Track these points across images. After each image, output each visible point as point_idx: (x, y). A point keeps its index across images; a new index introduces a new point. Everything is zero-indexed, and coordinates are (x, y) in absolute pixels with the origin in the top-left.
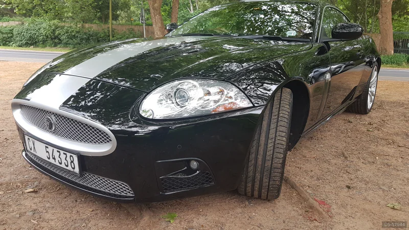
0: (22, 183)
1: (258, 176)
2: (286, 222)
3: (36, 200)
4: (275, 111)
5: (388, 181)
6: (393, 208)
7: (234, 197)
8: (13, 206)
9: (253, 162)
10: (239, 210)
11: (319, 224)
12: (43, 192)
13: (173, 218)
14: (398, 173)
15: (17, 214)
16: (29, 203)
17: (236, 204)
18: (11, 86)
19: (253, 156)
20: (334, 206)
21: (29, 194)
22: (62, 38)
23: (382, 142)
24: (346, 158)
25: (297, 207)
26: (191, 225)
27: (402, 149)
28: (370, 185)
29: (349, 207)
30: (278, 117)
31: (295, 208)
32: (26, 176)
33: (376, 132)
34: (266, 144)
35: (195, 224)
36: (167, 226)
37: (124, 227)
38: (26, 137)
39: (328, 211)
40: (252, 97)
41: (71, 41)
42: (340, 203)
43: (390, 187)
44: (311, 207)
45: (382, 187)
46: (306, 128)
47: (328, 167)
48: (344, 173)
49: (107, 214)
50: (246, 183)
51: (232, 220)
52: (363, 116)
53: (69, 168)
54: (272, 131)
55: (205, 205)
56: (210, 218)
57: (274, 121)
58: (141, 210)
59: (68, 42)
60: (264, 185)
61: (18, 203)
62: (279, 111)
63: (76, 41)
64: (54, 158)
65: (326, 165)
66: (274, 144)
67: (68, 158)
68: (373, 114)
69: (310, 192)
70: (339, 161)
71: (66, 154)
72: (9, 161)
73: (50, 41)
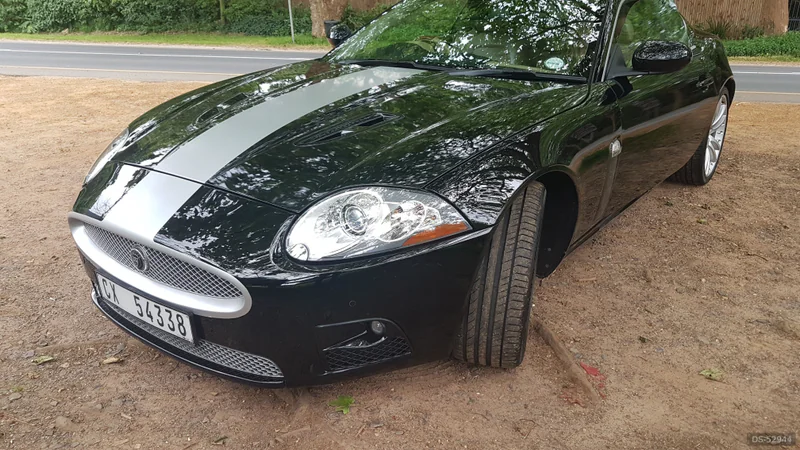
0: (96, 346)
1: (484, 336)
2: (529, 407)
3: (123, 377)
4: (512, 230)
5: (714, 325)
6: (710, 378)
7: (448, 363)
8: (89, 389)
9: (475, 315)
10: (455, 387)
11: (582, 410)
12: (133, 362)
13: (347, 406)
14: (734, 310)
15: (97, 403)
16: (115, 383)
17: (451, 377)
18: (42, 135)
19: (474, 306)
20: (612, 377)
21: (111, 366)
22: (124, 12)
23: (718, 247)
24: (649, 281)
25: (551, 380)
26: (376, 416)
27: (752, 260)
28: (679, 335)
29: (637, 376)
30: (517, 241)
31: (547, 381)
32: (100, 333)
33: (713, 224)
34: (496, 288)
35: (382, 414)
36: (338, 421)
37: (269, 422)
38: (100, 278)
39: (601, 386)
40: (476, 206)
41: (141, 18)
42: (622, 371)
43: (713, 338)
44: (574, 380)
45: (699, 338)
46: (574, 239)
47: (615, 300)
48: (640, 312)
49: (241, 399)
50: (465, 346)
51: (441, 405)
52: (695, 189)
53: (177, 333)
54: (506, 266)
55: (400, 379)
56: (406, 403)
57: (509, 248)
58: (295, 394)
59: (138, 20)
60: (494, 349)
61: (96, 383)
62: (518, 230)
63: (152, 18)
64: (150, 316)
65: (610, 297)
66: (509, 287)
67: (174, 318)
68: (713, 185)
69: (576, 351)
70: (635, 289)
71: (170, 312)
72: (68, 302)
73: (100, 20)
